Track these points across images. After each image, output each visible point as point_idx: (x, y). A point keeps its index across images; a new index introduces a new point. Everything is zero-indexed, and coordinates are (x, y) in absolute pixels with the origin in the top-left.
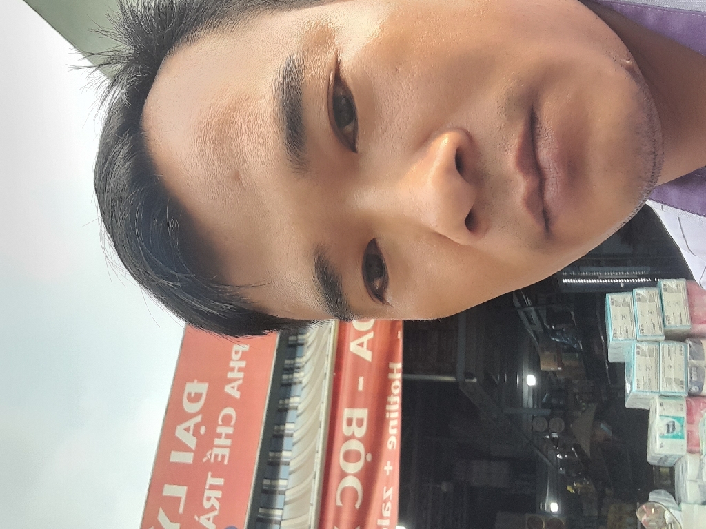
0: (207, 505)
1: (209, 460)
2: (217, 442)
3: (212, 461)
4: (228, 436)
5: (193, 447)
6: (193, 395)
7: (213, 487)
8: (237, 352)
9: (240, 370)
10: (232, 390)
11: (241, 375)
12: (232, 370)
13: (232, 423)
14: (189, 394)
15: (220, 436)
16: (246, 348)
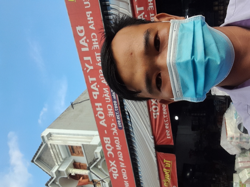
0: (98, 61)
3: (95, 49)
4: (96, 41)
5: (87, 46)
6: (80, 31)
7: (98, 56)
8: (88, 14)
10: (92, 27)
11: (93, 22)
12: (89, 20)
13: (96, 37)
15: (94, 42)
16: (91, 12)
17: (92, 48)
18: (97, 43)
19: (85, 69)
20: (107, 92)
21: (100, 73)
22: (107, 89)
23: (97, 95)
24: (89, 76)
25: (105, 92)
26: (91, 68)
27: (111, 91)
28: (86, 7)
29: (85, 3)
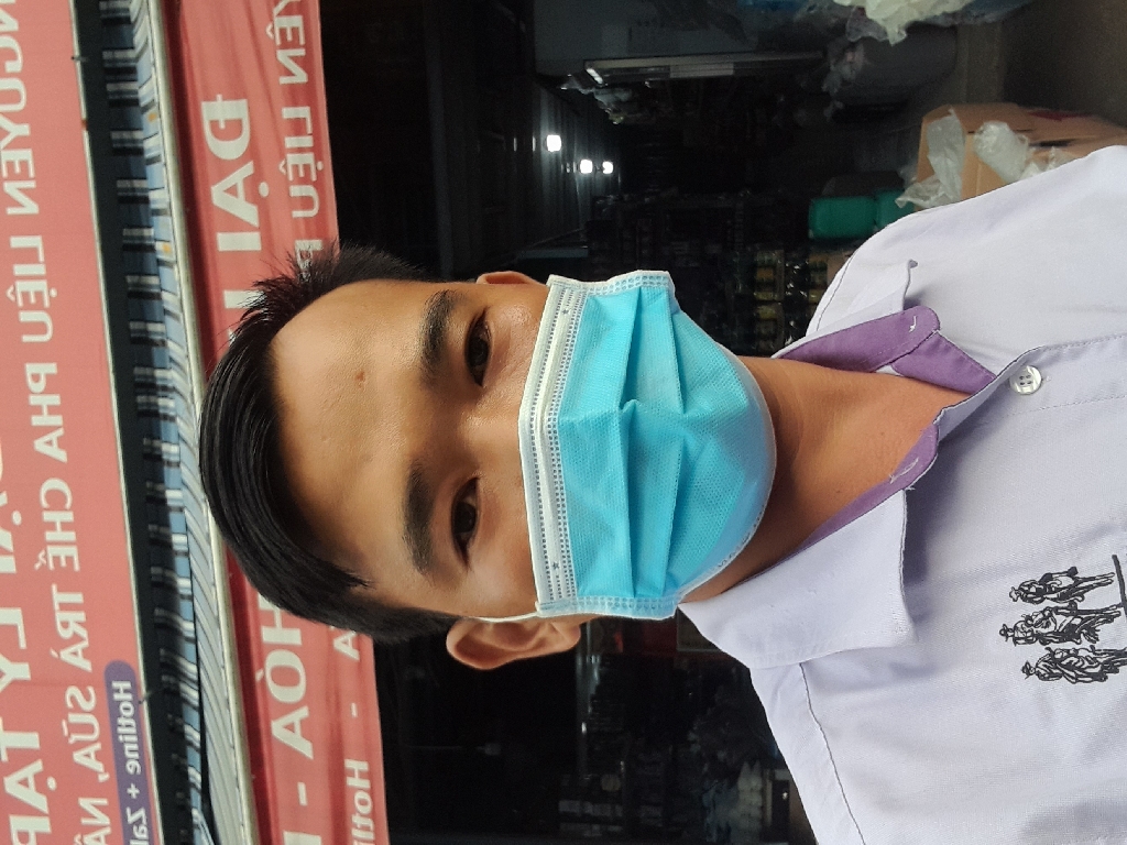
0: (65, 634)
1: (45, 567)
2: (49, 536)
3: (51, 566)
4: (66, 526)
7: (65, 607)
8: (36, 378)
9: (53, 410)
10: (49, 447)
11: (57, 420)
12: (38, 410)
13: (68, 505)
15: (52, 526)
16: (52, 368)
17: (37, 561)
18: (71, 536)
20: (103, 819)
21: (70, 705)
22: (104, 802)
23: (39, 836)
25: (85, 821)
26: (20, 671)
27: (125, 818)
28: (26, 338)
29: (25, 317)
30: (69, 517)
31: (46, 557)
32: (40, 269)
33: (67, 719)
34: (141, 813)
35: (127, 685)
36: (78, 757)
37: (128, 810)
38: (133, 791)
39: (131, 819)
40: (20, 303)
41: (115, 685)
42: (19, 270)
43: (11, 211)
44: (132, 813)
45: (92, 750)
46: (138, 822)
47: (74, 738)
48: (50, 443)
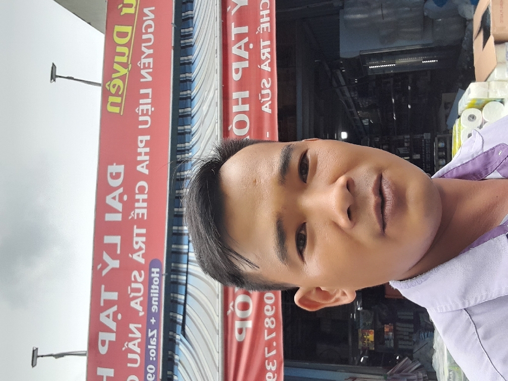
0: (136, 247)
1: (133, 218)
2: (137, 205)
3: (136, 218)
4: (144, 201)
6: (114, 174)
7: (138, 235)
8: (141, 141)
9: (146, 154)
10: (142, 169)
11: (147, 158)
12: (140, 154)
13: (146, 192)
14: (111, 174)
15: (138, 201)
16: (148, 138)
17: (130, 215)
18: (145, 205)
19: (99, 267)
20: (138, 335)
21: (133, 279)
22: (140, 326)
23: (110, 342)
24: (103, 287)
25: (130, 335)
26: (115, 264)
27: (147, 334)
28: (140, 127)
29: (141, 119)
30: (145, 197)
31: (134, 214)
32: (149, 101)
33: (130, 286)
34: (155, 332)
35: (158, 270)
36: (133, 304)
37: (150, 330)
38: (153, 321)
39: (150, 334)
40: (140, 114)
41: (153, 270)
42: (141, 101)
43: (142, 80)
44: (151, 331)
45: (138, 300)
46: (153, 337)
47: (133, 294)
48: (143, 167)
